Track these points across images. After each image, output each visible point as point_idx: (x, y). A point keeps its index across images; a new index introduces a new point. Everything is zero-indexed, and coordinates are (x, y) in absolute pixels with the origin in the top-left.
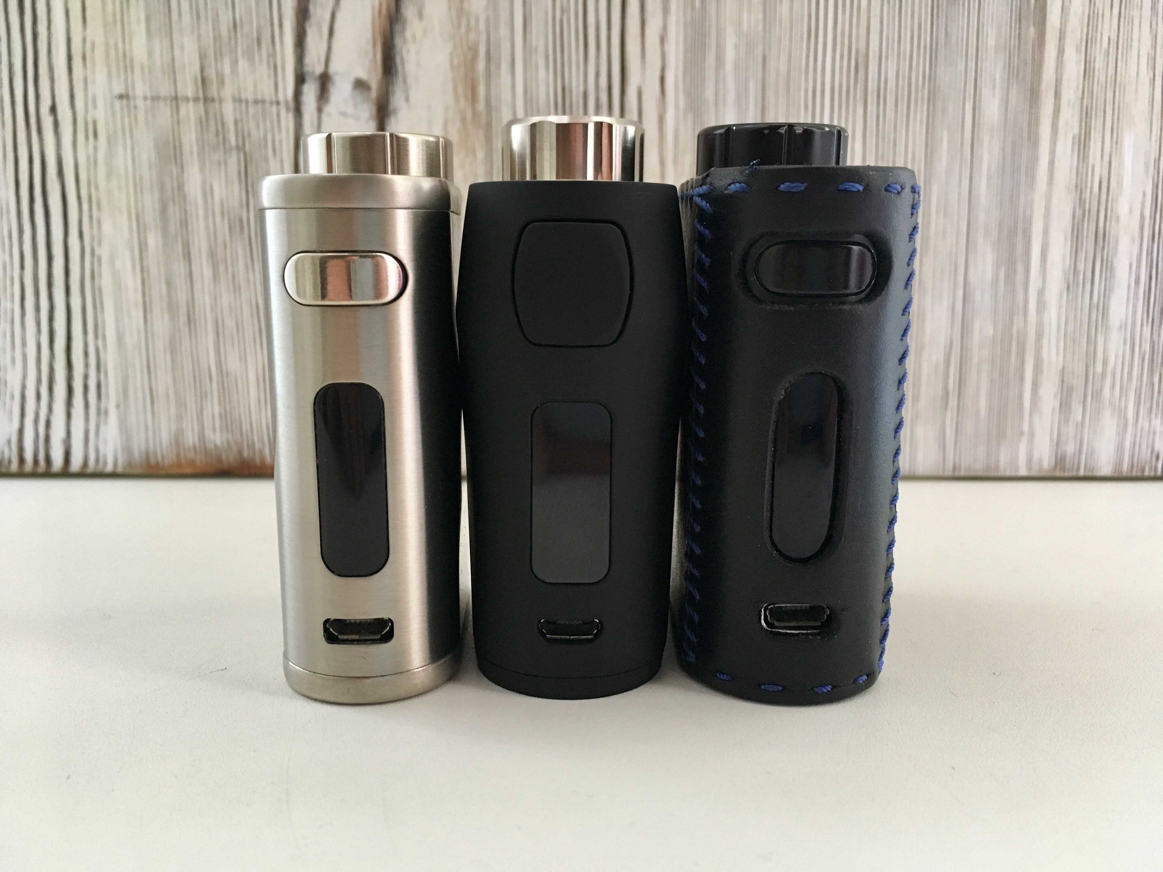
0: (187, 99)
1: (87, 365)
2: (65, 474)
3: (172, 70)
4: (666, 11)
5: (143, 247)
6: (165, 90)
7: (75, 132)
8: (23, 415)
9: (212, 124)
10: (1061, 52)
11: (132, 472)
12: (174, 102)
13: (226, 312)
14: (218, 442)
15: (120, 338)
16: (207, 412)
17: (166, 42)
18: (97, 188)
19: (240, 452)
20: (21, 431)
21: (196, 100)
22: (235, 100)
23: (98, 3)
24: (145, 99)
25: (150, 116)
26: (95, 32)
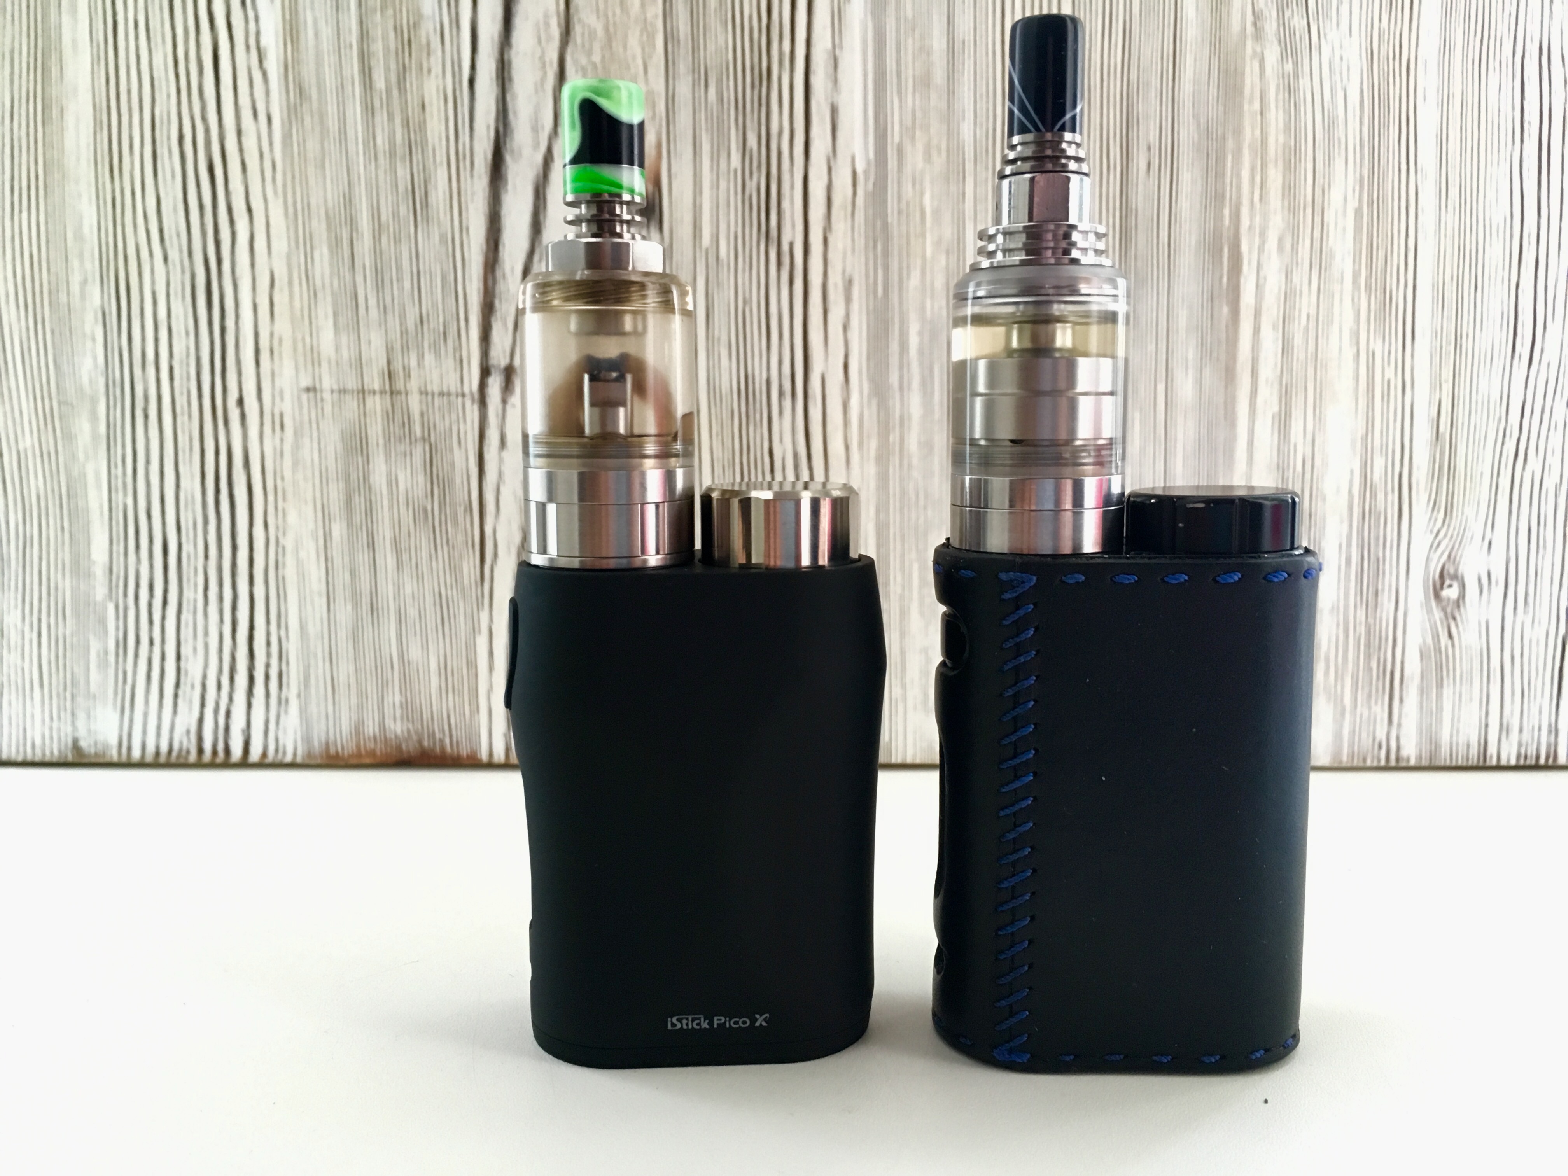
0: (374, 393)
1: (269, 655)
2: (245, 764)
3: (359, 364)
4: (848, 299)
5: (327, 536)
6: (352, 383)
7: (262, 424)
8: (203, 705)
9: (398, 417)
10: (1257, 330)
11: (313, 762)
12: (361, 395)
13: (409, 601)
14: (399, 731)
15: (302, 627)
16: (389, 700)
17: (353, 337)
18: (283, 478)
19: (420, 742)
20: (201, 721)
21: (382, 392)
22: (421, 393)
23: (286, 299)
24: (332, 391)
25: (337, 409)
26: (283, 326)
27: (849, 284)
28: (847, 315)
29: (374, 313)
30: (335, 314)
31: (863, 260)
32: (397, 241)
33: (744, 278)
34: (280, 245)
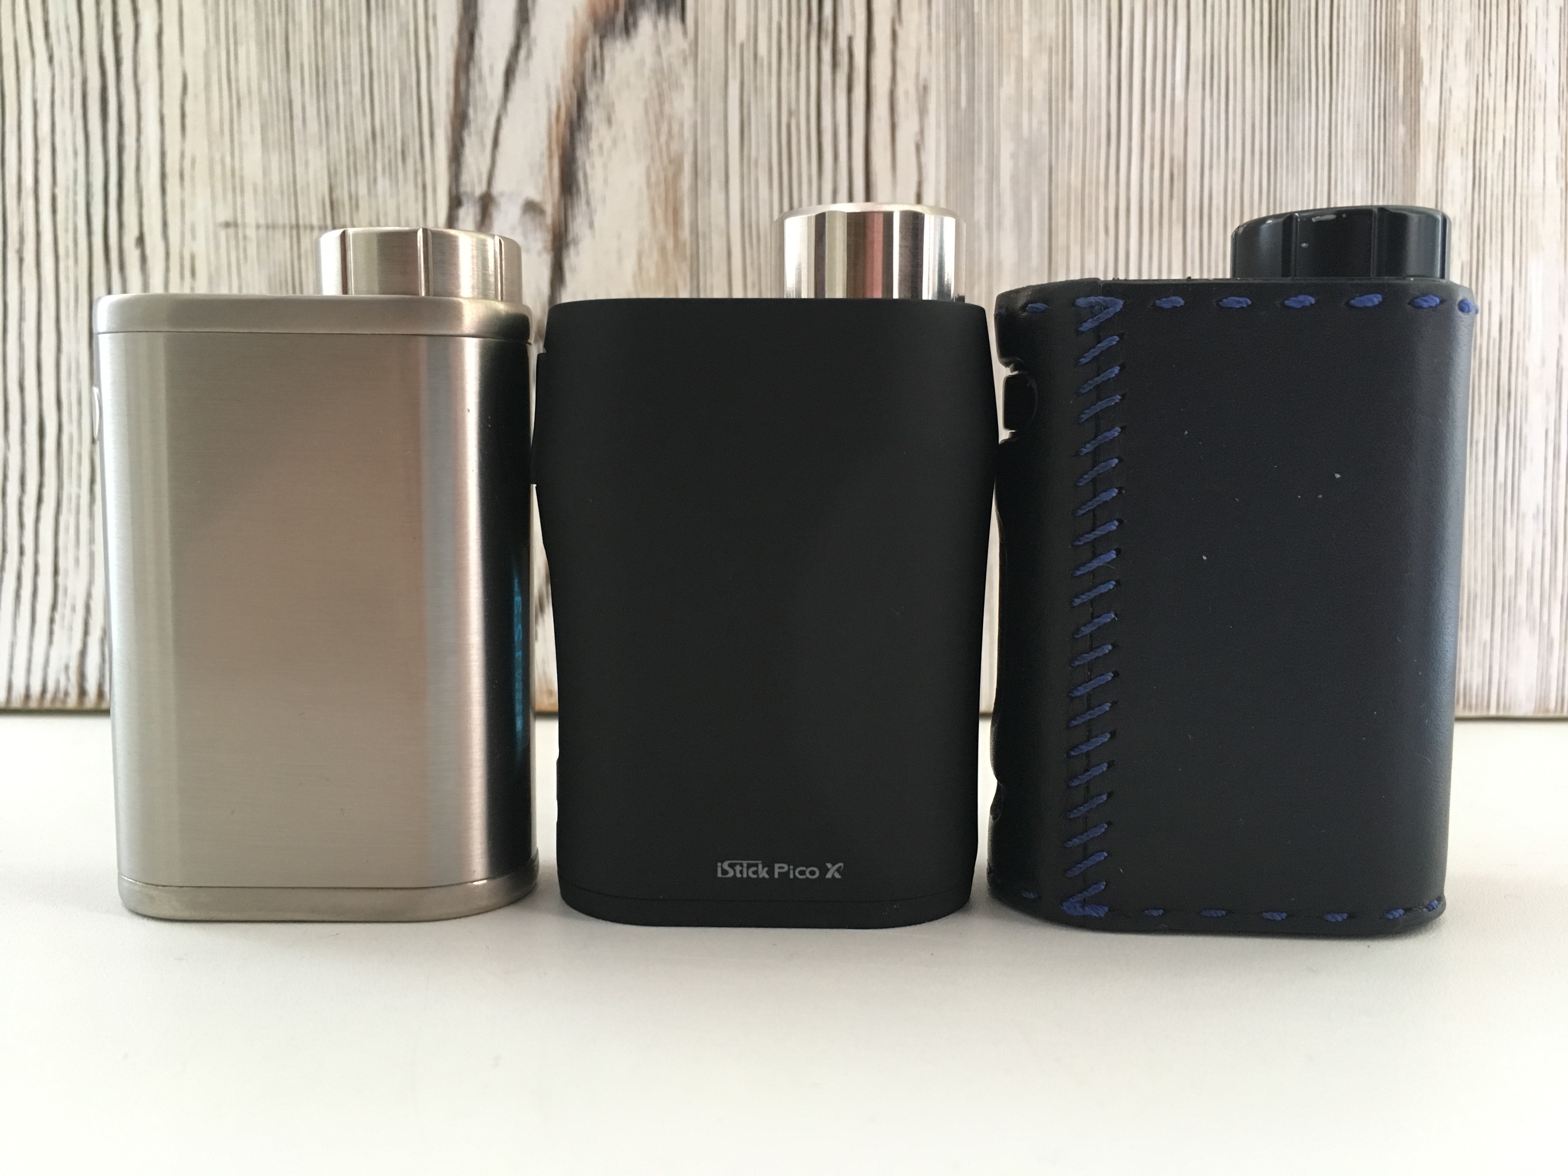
0: (312, 228)
3: (293, 190)
4: (923, 111)
6: (284, 216)
7: (167, 269)
10: (1440, 157)
12: (294, 232)
17: (286, 157)
21: (323, 228)
23: (202, 108)
24: (258, 227)
25: (263, 249)
26: (197, 143)
27: (924, 91)
28: (922, 132)
29: (313, 126)
30: (264, 128)
31: (942, 61)
32: (345, 33)
33: (789, 81)
34: (196, 38)
